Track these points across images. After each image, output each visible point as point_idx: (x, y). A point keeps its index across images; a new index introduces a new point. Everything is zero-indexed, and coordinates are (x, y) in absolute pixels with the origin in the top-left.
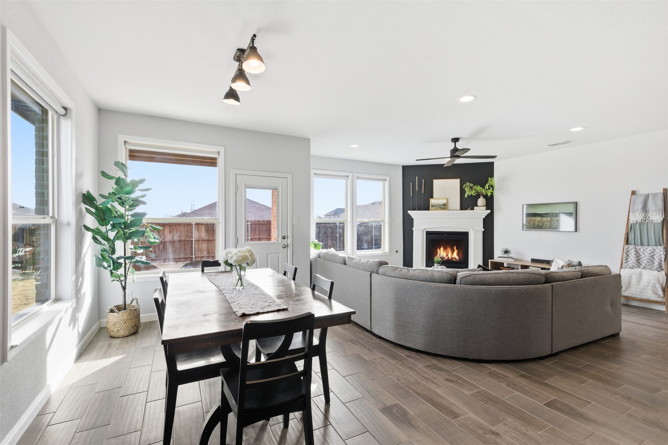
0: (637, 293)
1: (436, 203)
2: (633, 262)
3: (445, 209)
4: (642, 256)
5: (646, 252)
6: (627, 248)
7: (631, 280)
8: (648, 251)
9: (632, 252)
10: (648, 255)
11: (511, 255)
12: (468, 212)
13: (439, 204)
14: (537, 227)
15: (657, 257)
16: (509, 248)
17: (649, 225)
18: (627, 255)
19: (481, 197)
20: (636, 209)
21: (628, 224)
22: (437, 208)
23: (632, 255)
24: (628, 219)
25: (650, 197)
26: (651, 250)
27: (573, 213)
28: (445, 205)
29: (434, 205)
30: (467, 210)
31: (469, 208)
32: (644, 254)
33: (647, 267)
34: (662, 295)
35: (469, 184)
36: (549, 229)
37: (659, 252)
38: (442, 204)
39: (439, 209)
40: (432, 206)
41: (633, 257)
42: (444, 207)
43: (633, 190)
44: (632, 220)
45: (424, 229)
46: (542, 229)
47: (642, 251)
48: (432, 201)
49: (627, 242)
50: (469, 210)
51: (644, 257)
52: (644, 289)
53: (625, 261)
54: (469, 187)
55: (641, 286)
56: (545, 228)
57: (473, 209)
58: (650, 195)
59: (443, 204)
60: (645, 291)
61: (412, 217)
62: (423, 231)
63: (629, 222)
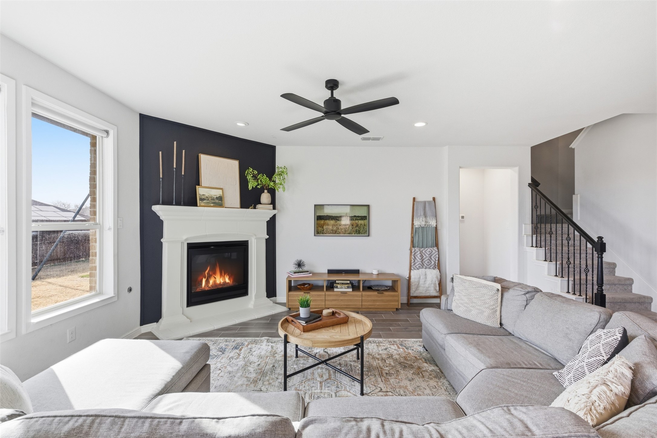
0: (423, 292)
1: (207, 195)
2: (419, 264)
3: (221, 205)
4: (424, 257)
5: (427, 253)
6: (415, 251)
7: (419, 280)
8: (428, 253)
9: (418, 255)
10: (428, 256)
11: (305, 269)
12: (250, 211)
13: (211, 197)
14: (331, 232)
15: (433, 257)
16: (304, 259)
17: (428, 229)
18: (415, 257)
19: (266, 191)
20: (419, 215)
21: (412, 228)
22: (208, 203)
23: (418, 257)
24: (413, 224)
25: (427, 204)
26: (430, 251)
27: (367, 216)
28: (220, 198)
29: (203, 197)
30: (248, 208)
31: (252, 206)
32: (425, 255)
33: (427, 267)
34: (438, 290)
35: (253, 171)
36: (344, 234)
37: (435, 253)
38: (216, 198)
39: (212, 205)
40: (201, 200)
41: (419, 258)
42: (219, 202)
43: (413, 197)
44: (417, 223)
45: (186, 240)
46: (337, 234)
47: (424, 252)
48: (201, 191)
49: (413, 245)
50: (251, 208)
51: (426, 258)
52: (429, 287)
53: (414, 263)
54: (252, 175)
55: (427, 285)
56: (340, 233)
57: (255, 208)
58: (426, 202)
59: (218, 196)
60: (429, 288)
61: (161, 218)
62: (182, 243)
63: (414, 226)
